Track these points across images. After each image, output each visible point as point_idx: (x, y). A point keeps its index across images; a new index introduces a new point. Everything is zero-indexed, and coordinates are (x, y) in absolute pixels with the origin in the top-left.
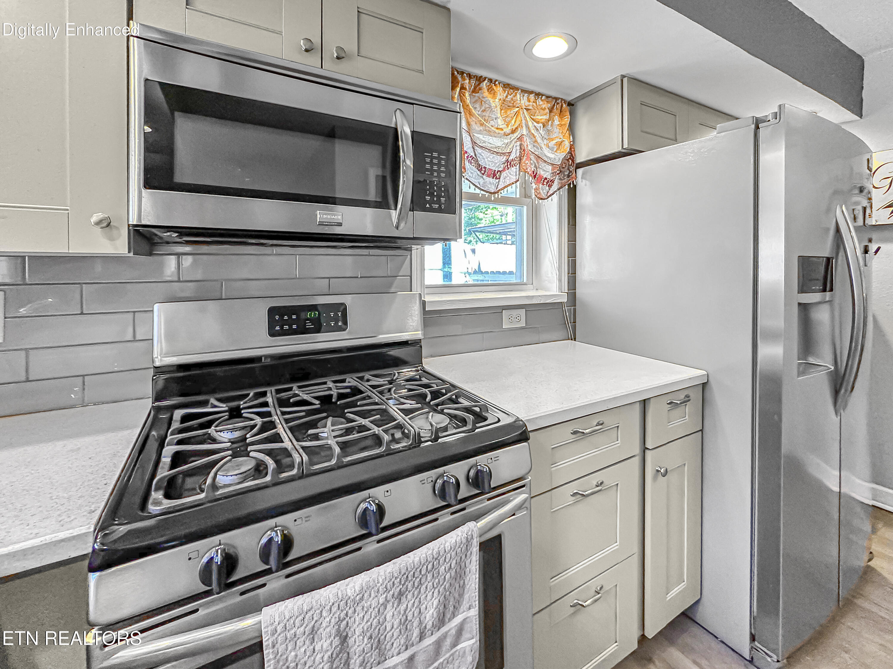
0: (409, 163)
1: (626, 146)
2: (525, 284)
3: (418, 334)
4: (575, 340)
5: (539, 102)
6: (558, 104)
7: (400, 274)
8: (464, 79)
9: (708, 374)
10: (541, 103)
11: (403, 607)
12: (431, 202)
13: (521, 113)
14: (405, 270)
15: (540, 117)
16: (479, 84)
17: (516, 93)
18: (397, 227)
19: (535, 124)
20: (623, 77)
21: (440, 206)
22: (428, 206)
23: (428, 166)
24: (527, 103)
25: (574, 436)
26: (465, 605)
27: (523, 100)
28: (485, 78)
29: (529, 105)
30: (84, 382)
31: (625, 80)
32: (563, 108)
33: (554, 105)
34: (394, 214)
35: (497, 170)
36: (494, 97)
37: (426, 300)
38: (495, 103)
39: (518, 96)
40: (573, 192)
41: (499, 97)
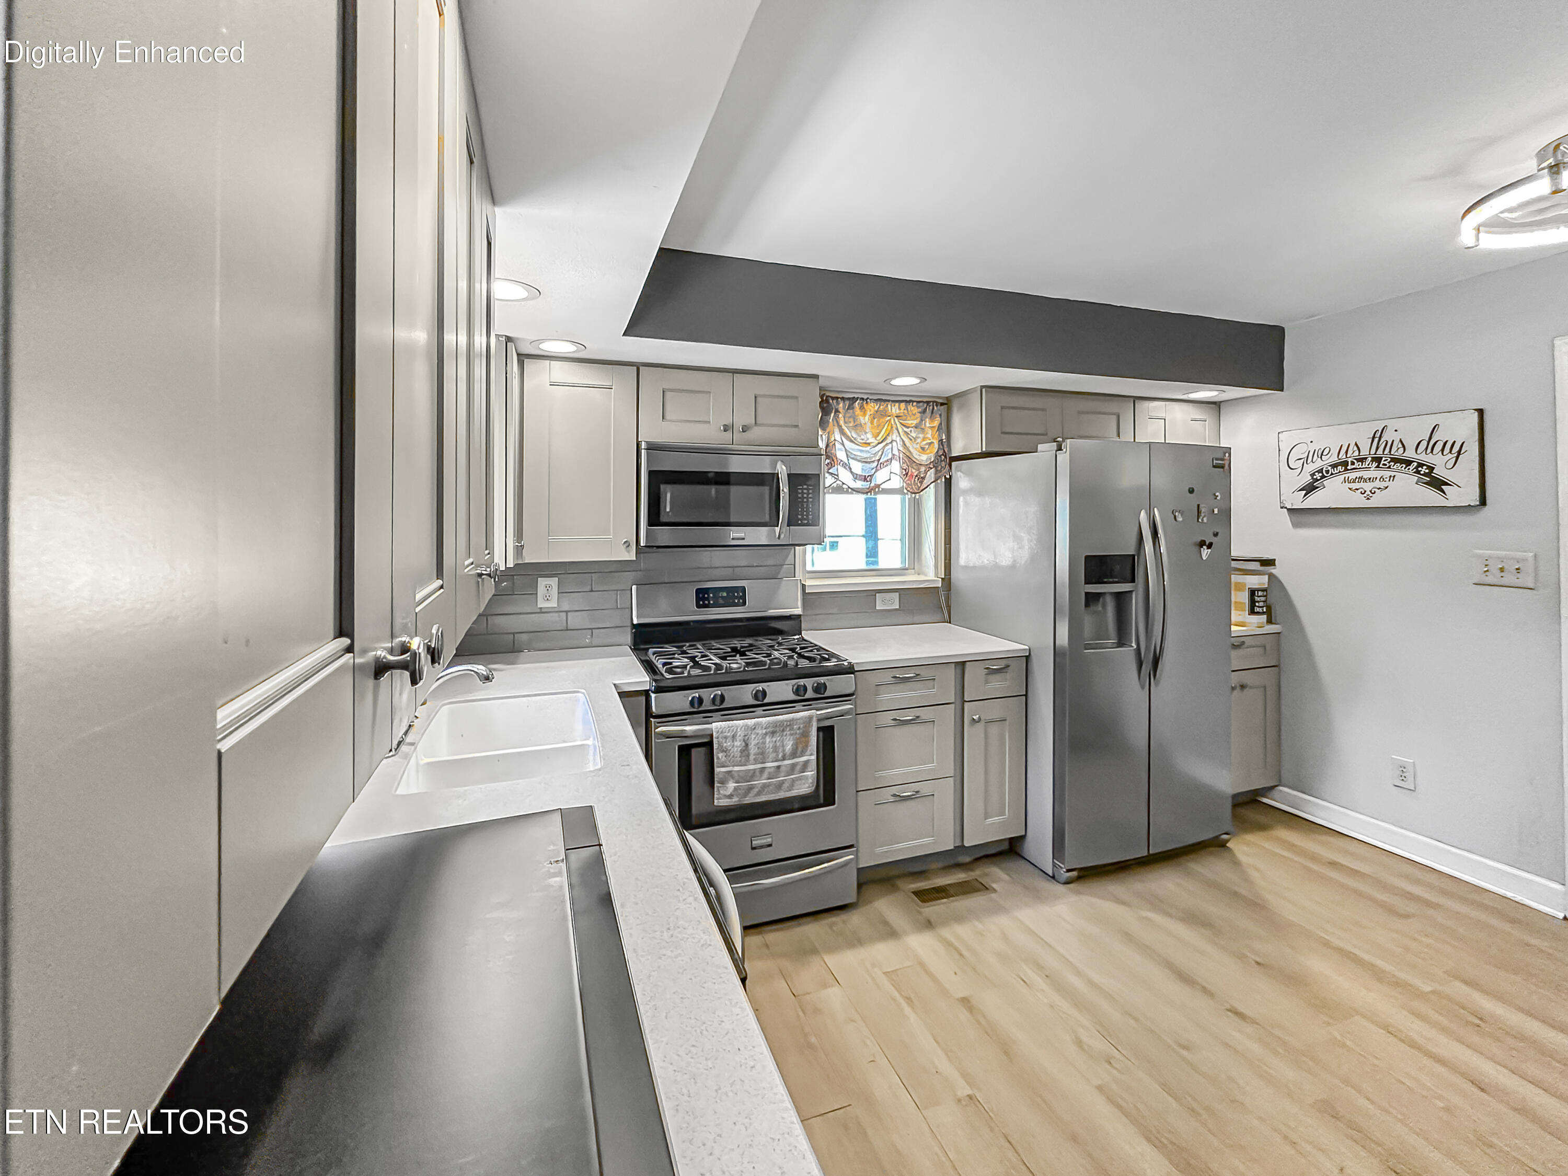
0: (786, 490)
1: (984, 449)
2: (907, 569)
3: (798, 611)
4: (950, 623)
5: (910, 407)
6: (930, 406)
7: (786, 563)
8: (838, 404)
9: (1030, 650)
10: (912, 408)
11: (774, 739)
12: (801, 520)
13: (892, 420)
14: (790, 559)
15: (910, 422)
16: (853, 404)
17: (887, 405)
18: (779, 537)
19: (906, 429)
20: (982, 387)
21: (808, 521)
22: (800, 522)
23: (800, 496)
24: (898, 411)
25: (893, 679)
26: (808, 752)
27: (894, 409)
28: (858, 398)
29: (900, 413)
30: (592, 633)
31: (984, 390)
32: (934, 411)
33: (926, 407)
34: (777, 529)
35: (867, 475)
36: (865, 415)
37: (806, 584)
38: (865, 419)
39: (889, 406)
40: (948, 483)
41: (869, 413)
